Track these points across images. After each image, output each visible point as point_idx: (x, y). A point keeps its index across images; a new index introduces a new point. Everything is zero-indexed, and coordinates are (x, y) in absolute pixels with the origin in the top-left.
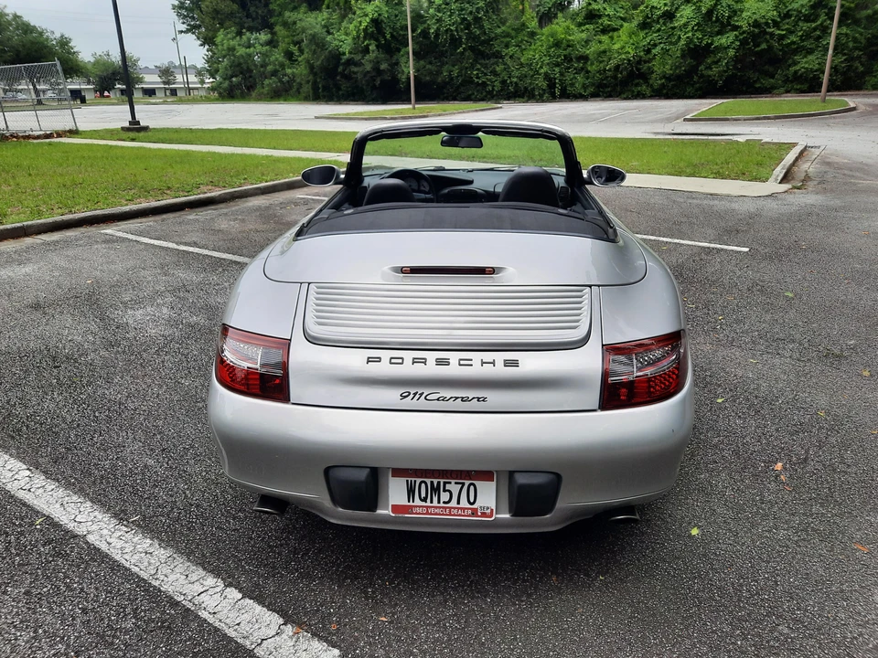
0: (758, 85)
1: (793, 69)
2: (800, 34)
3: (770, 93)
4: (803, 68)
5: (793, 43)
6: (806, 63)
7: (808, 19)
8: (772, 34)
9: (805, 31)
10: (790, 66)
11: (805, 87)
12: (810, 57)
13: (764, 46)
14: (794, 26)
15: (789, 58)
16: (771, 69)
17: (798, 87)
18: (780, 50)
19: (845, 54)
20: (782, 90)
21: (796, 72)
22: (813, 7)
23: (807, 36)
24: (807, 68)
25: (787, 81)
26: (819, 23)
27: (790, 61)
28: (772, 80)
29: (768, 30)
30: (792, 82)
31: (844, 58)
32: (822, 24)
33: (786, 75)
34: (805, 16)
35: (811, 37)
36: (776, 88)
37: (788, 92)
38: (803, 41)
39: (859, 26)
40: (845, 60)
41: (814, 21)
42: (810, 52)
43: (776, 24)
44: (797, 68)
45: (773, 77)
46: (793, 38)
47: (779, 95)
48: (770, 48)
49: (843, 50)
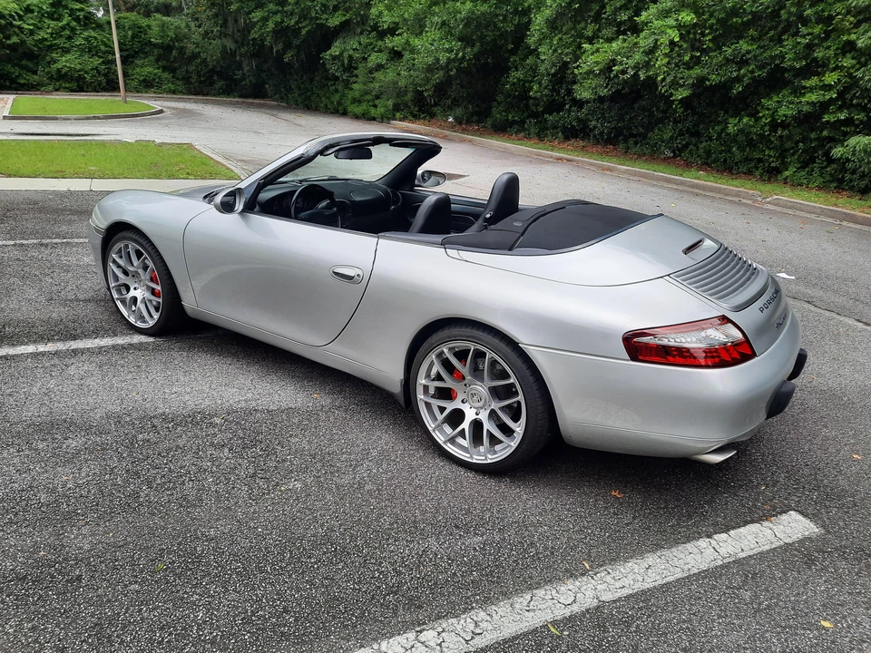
0: (22, 81)
1: (55, 66)
2: (49, 31)
3: (38, 90)
4: (64, 66)
5: (46, 39)
6: (66, 61)
7: (51, 16)
8: (20, 28)
9: (53, 28)
10: (49, 63)
11: (74, 85)
12: (69, 57)
13: (15, 39)
14: (39, 22)
15: (46, 55)
16: (30, 65)
17: (67, 86)
18: (34, 46)
19: (100, 57)
20: (51, 88)
21: (59, 71)
22: (52, 5)
23: (56, 34)
24: (69, 67)
25: (51, 78)
26: (64, 22)
27: (48, 59)
28: (36, 77)
29: (14, 22)
30: (58, 80)
31: (101, 60)
32: (68, 24)
33: (48, 73)
34: (47, 13)
35: (61, 36)
36: (43, 85)
37: (57, 90)
38: (55, 39)
39: (104, 31)
40: (103, 62)
41: (58, 20)
42: (66, 51)
43: (21, 18)
44: (59, 66)
45: (35, 73)
46: (42, 35)
47: (49, 92)
48: (23, 42)
49: (97, 52)
